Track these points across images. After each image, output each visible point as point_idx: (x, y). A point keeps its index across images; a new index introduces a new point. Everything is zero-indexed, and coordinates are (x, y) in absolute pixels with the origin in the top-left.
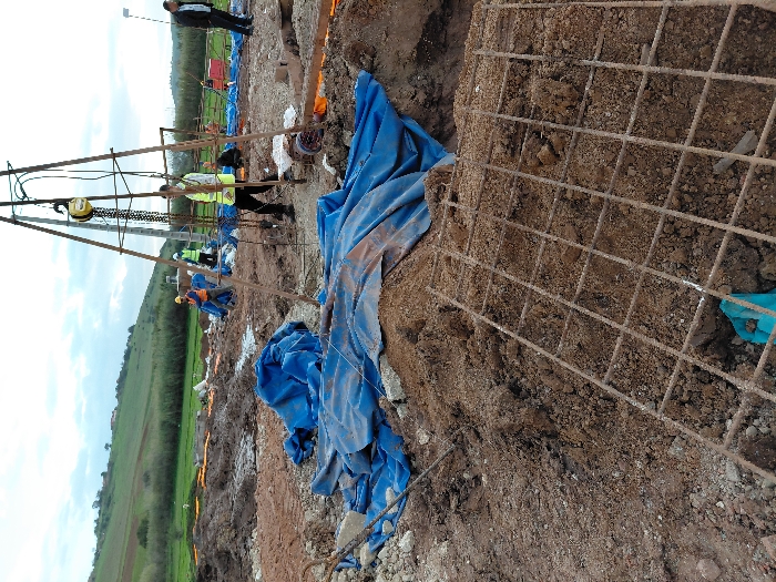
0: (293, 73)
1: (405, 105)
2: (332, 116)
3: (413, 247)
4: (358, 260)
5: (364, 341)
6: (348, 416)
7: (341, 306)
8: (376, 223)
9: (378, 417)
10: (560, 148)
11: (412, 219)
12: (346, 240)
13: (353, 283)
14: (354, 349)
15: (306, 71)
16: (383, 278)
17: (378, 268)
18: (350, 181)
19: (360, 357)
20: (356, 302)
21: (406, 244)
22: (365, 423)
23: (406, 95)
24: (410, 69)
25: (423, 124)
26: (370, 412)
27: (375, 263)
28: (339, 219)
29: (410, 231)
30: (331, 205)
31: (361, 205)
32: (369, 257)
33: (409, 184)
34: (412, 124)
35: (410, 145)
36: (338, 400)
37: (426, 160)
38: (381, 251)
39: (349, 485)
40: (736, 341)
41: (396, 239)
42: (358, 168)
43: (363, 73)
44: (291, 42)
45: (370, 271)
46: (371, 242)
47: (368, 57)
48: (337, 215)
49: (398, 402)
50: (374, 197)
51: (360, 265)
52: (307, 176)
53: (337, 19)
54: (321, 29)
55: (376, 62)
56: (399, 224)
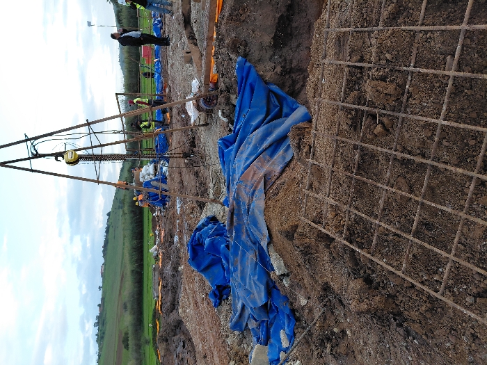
0: (195, 57)
1: (269, 76)
2: (222, 86)
3: (283, 171)
4: (248, 181)
5: (256, 233)
6: (250, 283)
7: (239, 210)
8: (257, 155)
9: (271, 284)
10: (390, 126)
11: (281, 152)
12: (238, 167)
13: (245, 196)
14: (250, 239)
15: (203, 57)
16: (265, 193)
17: (261, 185)
18: (238, 127)
19: (254, 243)
20: (249, 208)
21: (278, 169)
22: (262, 288)
23: (269, 70)
24: (270, 53)
25: (282, 86)
26: (265, 281)
27: (259, 182)
28: (233, 153)
29: (280, 160)
30: (226, 143)
31: (246, 143)
32: (255, 178)
33: (276, 127)
34: (274, 87)
35: (274, 101)
36: (243, 272)
37: (285, 110)
38: (262, 174)
39: (255, 326)
41: (271, 165)
42: (242, 120)
43: (240, 59)
44: (192, 37)
45: (256, 187)
46: (255, 168)
47: (242, 47)
48: (232, 150)
49: (283, 275)
51: (249, 184)
52: (209, 121)
53: (221, 23)
54: (210, 30)
55: (247, 50)
56: (272, 155)
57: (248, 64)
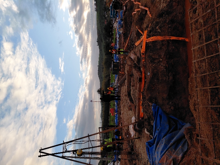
0: (133, 108)
1: (168, 111)
2: (146, 117)
3: (183, 157)
8: (167, 149)
11: (180, 147)
15: (137, 107)
23: (168, 108)
24: (167, 101)
25: (175, 116)
27: (170, 164)
29: (180, 151)
30: (150, 144)
31: (160, 143)
34: (172, 116)
35: (172, 122)
38: (171, 159)
41: (176, 154)
42: (157, 131)
43: (153, 104)
46: (167, 156)
48: (153, 148)
52: (140, 136)
53: (144, 92)
54: (140, 95)
55: (157, 101)
56: (175, 149)
57: (157, 106)
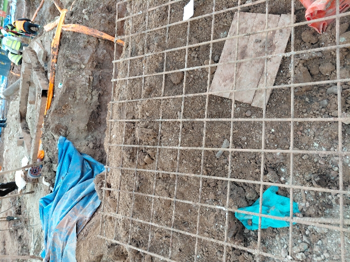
1: (84, 149)
3: (93, 216)
4: (63, 229)
7: (54, 256)
10: (153, 156)
12: (55, 219)
13: (60, 242)
15: (33, 140)
16: (77, 237)
17: (74, 230)
18: (57, 188)
20: (63, 252)
21: (89, 215)
23: (84, 145)
24: (85, 134)
25: (93, 156)
27: (72, 228)
29: (90, 208)
31: (63, 199)
32: (69, 225)
33: (88, 185)
35: (87, 166)
38: (75, 221)
40: (246, 231)
41: (83, 213)
42: (61, 181)
43: (61, 137)
44: (26, 128)
45: (70, 233)
46: (70, 217)
47: (63, 130)
50: (70, 194)
51: (64, 231)
53: (48, 115)
54: (40, 121)
55: (67, 132)
56: (84, 205)
57: (67, 141)
